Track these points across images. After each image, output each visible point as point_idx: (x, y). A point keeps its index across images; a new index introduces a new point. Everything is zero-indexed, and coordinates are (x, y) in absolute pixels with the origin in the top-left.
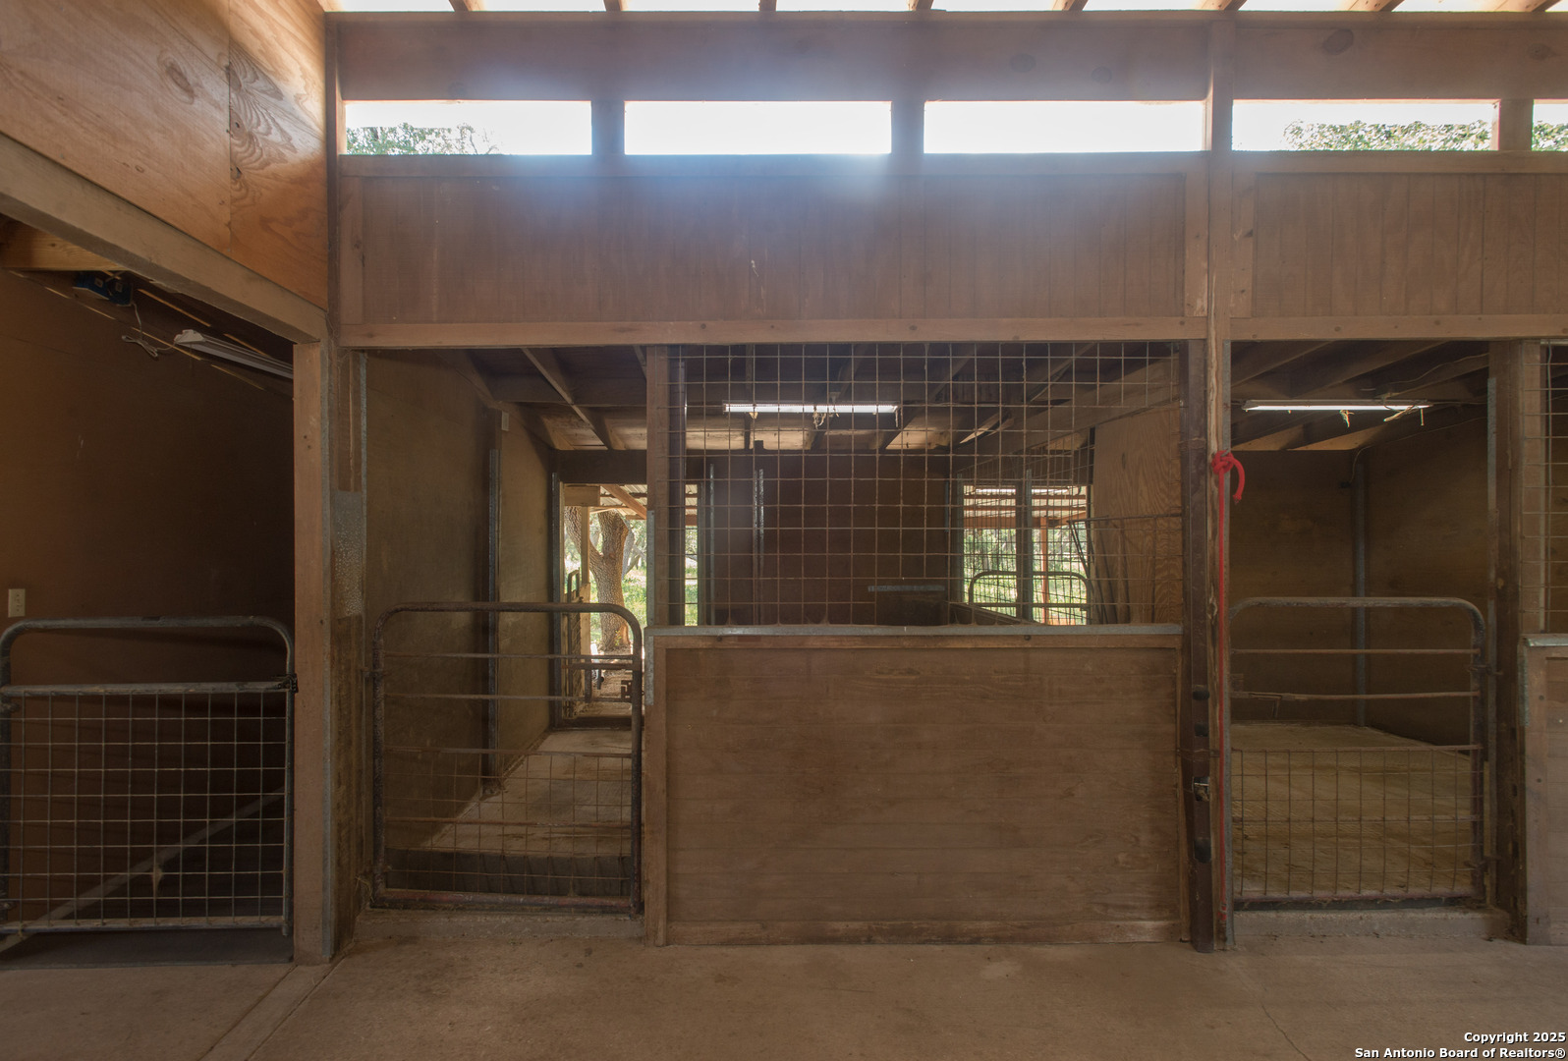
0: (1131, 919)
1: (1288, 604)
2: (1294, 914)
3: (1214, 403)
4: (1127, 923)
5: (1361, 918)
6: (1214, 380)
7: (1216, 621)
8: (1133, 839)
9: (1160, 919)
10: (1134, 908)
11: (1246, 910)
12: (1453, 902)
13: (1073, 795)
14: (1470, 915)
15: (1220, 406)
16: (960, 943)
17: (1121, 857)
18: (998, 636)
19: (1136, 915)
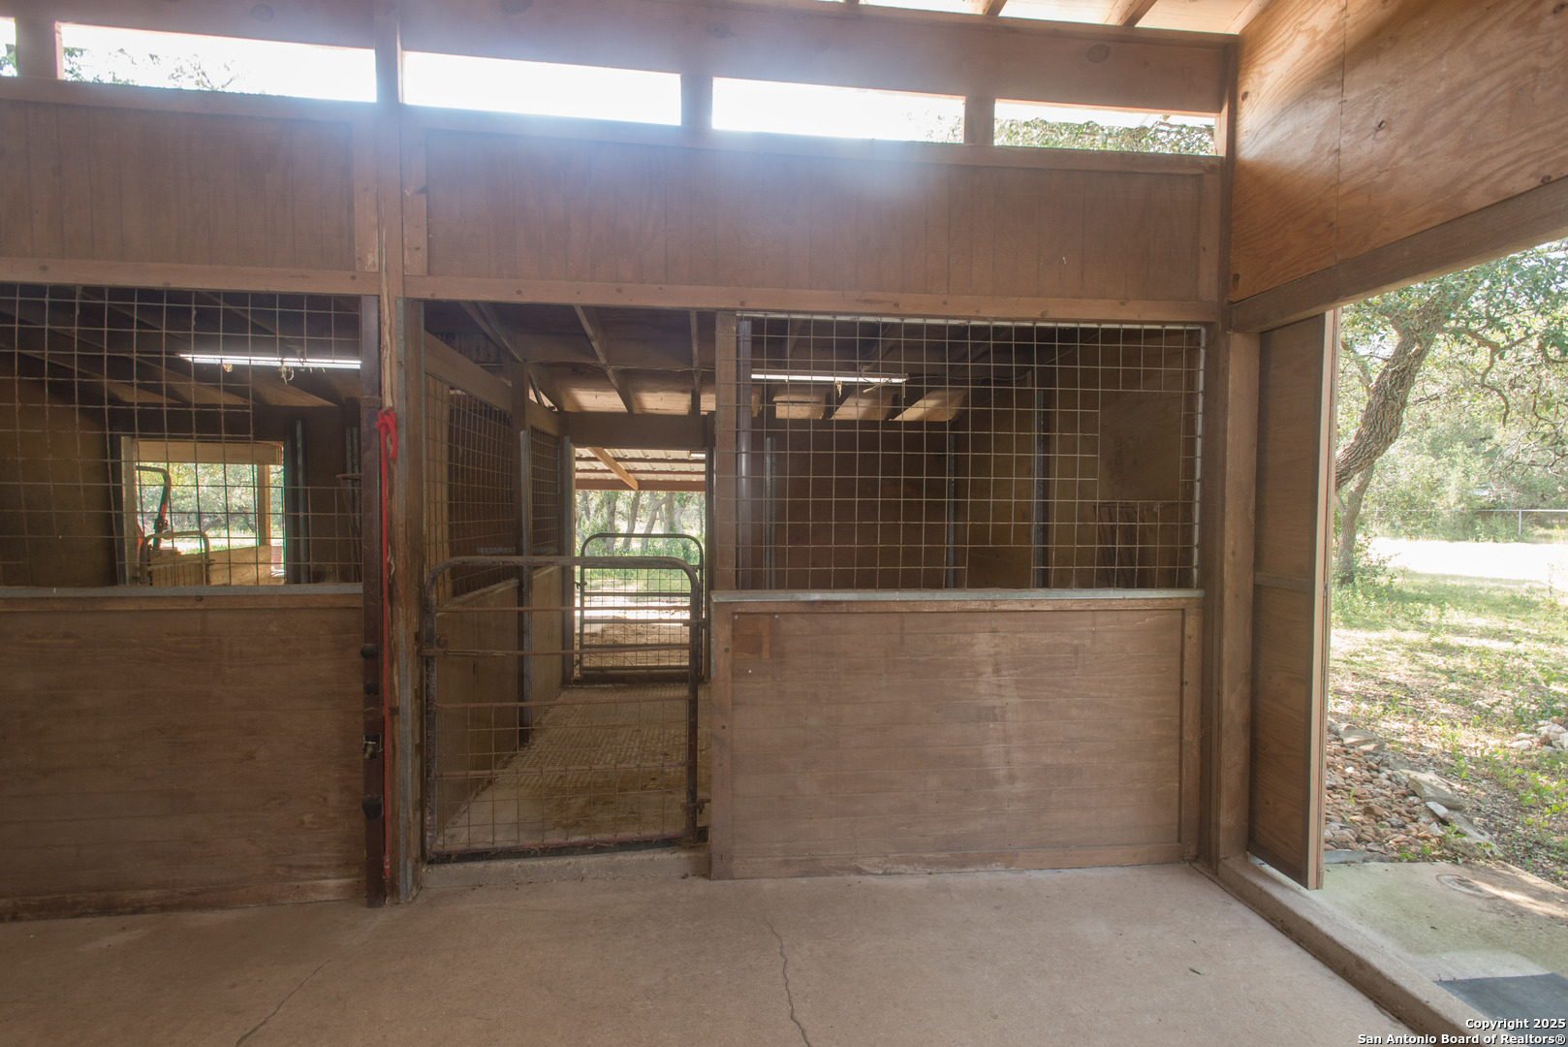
0: (316, 879)
1: (493, 562)
2: (504, 863)
3: (388, 360)
4: (308, 883)
5: (569, 864)
6: (387, 338)
7: (393, 580)
8: (321, 799)
9: (348, 877)
10: (320, 867)
11: (454, 862)
12: (668, 843)
13: (254, 758)
14: (675, 855)
15: (394, 365)
16: (121, 914)
17: (307, 818)
18: (164, 597)
19: (323, 874)
